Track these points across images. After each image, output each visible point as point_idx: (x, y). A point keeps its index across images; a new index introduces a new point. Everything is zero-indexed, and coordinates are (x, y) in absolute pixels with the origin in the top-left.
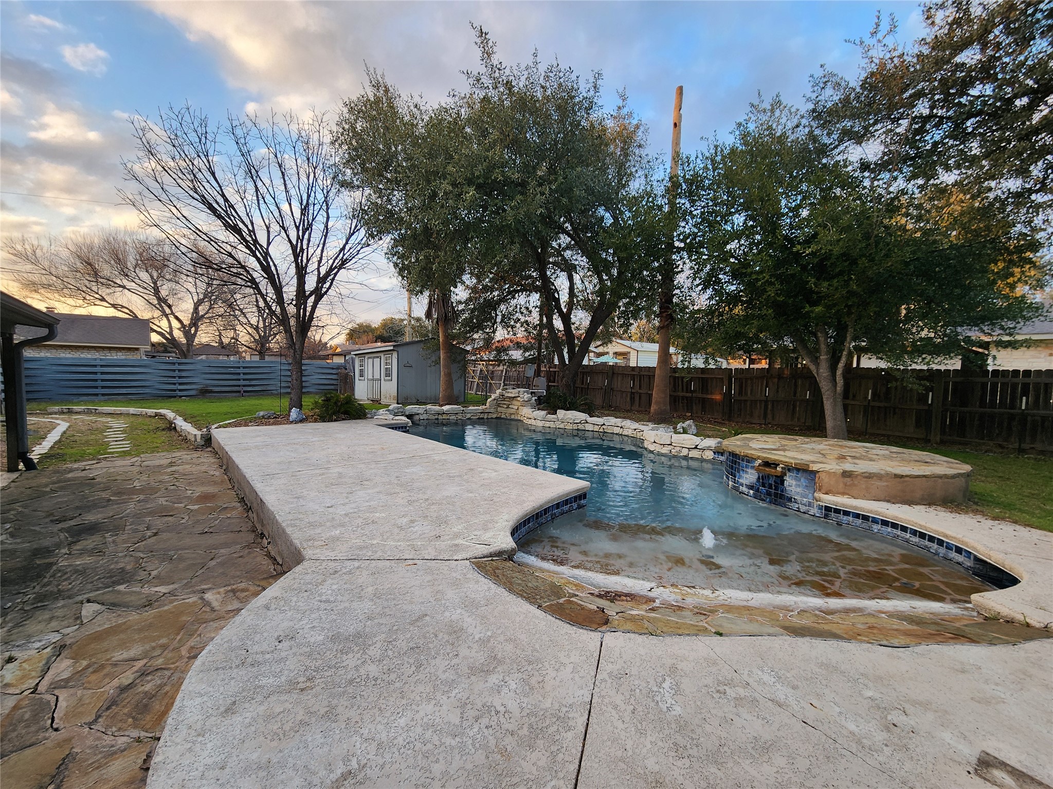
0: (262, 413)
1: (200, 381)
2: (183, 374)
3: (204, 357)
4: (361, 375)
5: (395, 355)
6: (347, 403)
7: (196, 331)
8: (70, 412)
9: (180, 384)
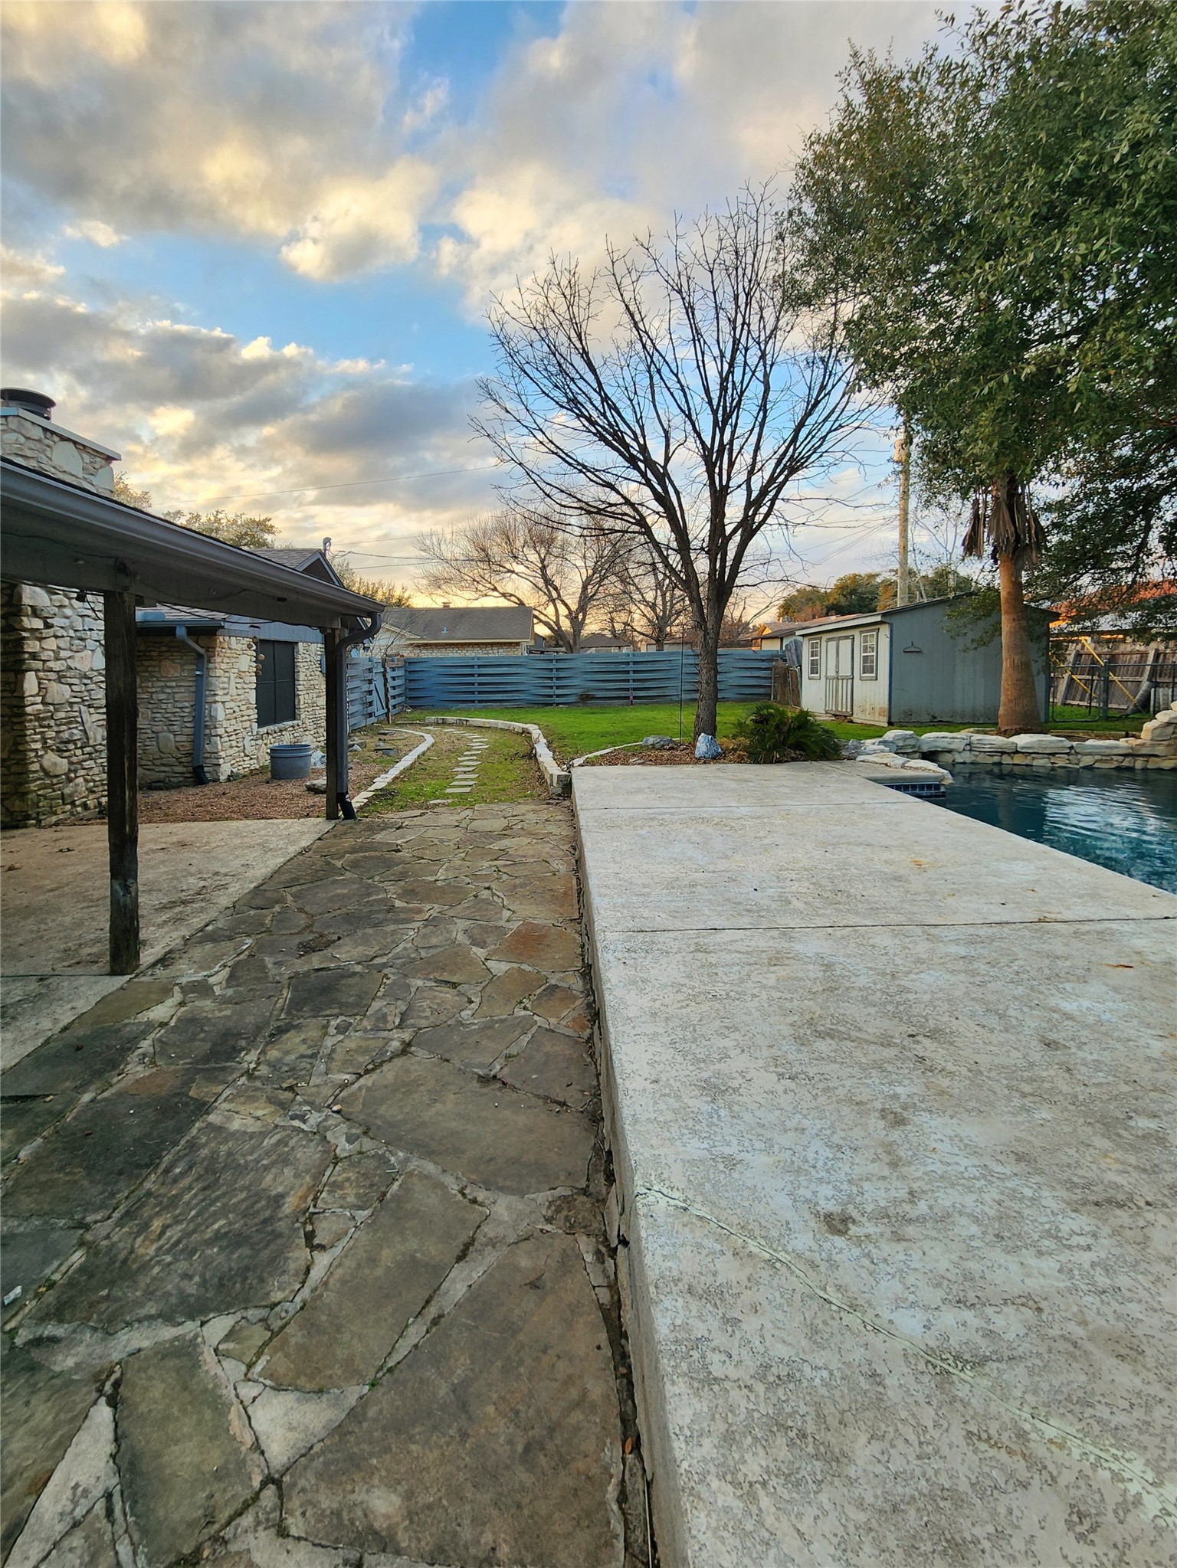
0: (651, 740)
1: (580, 683)
2: (562, 674)
3: (593, 650)
4: (814, 669)
5: (885, 631)
6: (799, 728)
7: (584, 618)
8: (444, 723)
9: (558, 687)
